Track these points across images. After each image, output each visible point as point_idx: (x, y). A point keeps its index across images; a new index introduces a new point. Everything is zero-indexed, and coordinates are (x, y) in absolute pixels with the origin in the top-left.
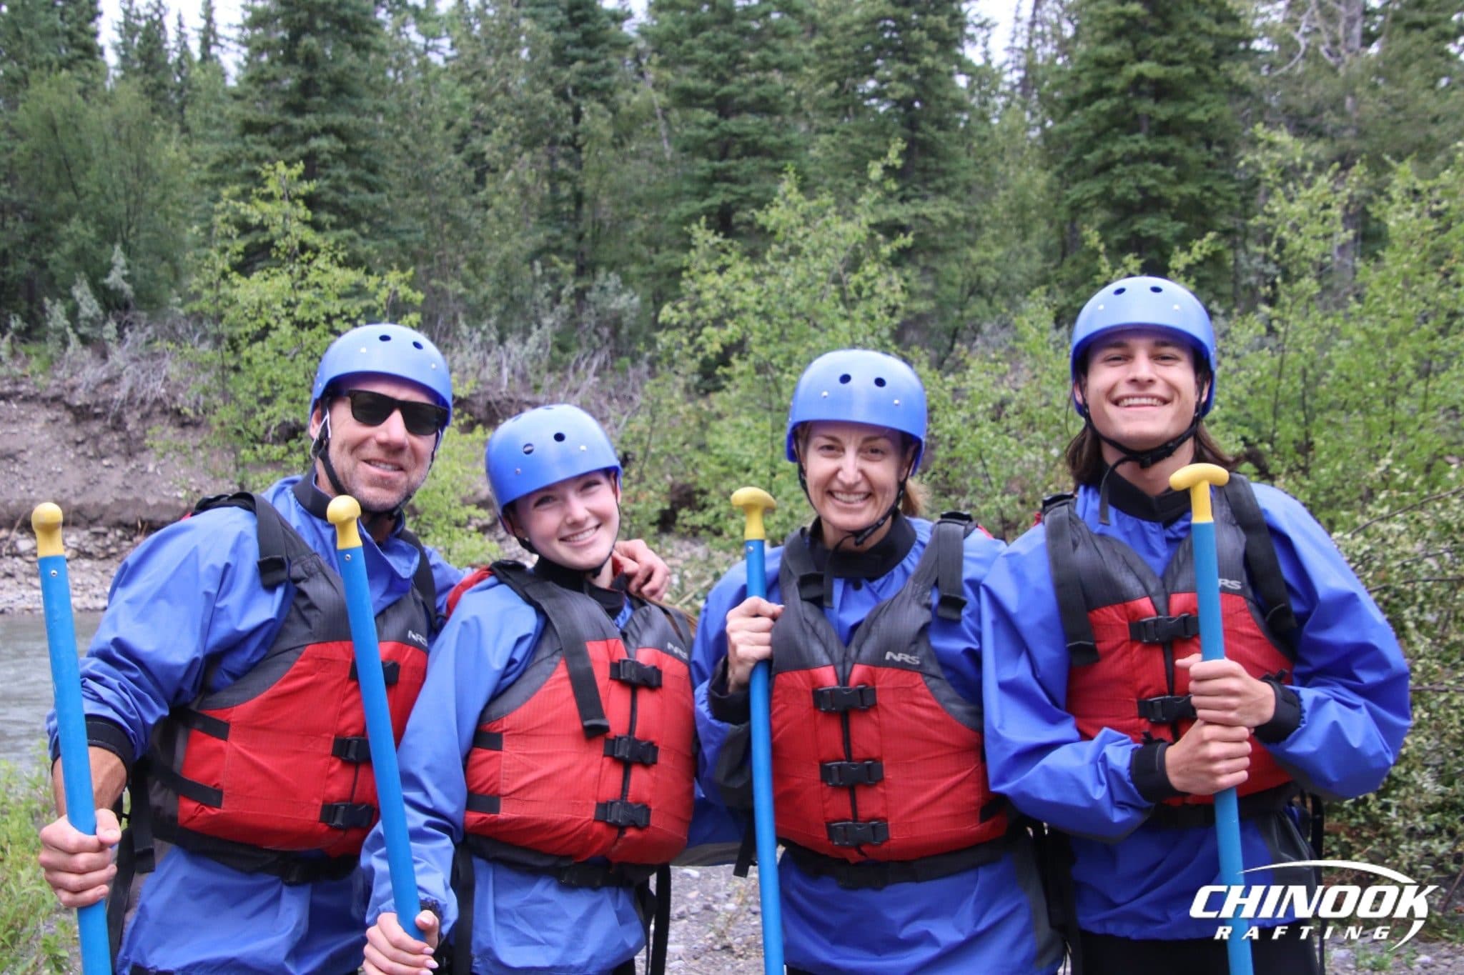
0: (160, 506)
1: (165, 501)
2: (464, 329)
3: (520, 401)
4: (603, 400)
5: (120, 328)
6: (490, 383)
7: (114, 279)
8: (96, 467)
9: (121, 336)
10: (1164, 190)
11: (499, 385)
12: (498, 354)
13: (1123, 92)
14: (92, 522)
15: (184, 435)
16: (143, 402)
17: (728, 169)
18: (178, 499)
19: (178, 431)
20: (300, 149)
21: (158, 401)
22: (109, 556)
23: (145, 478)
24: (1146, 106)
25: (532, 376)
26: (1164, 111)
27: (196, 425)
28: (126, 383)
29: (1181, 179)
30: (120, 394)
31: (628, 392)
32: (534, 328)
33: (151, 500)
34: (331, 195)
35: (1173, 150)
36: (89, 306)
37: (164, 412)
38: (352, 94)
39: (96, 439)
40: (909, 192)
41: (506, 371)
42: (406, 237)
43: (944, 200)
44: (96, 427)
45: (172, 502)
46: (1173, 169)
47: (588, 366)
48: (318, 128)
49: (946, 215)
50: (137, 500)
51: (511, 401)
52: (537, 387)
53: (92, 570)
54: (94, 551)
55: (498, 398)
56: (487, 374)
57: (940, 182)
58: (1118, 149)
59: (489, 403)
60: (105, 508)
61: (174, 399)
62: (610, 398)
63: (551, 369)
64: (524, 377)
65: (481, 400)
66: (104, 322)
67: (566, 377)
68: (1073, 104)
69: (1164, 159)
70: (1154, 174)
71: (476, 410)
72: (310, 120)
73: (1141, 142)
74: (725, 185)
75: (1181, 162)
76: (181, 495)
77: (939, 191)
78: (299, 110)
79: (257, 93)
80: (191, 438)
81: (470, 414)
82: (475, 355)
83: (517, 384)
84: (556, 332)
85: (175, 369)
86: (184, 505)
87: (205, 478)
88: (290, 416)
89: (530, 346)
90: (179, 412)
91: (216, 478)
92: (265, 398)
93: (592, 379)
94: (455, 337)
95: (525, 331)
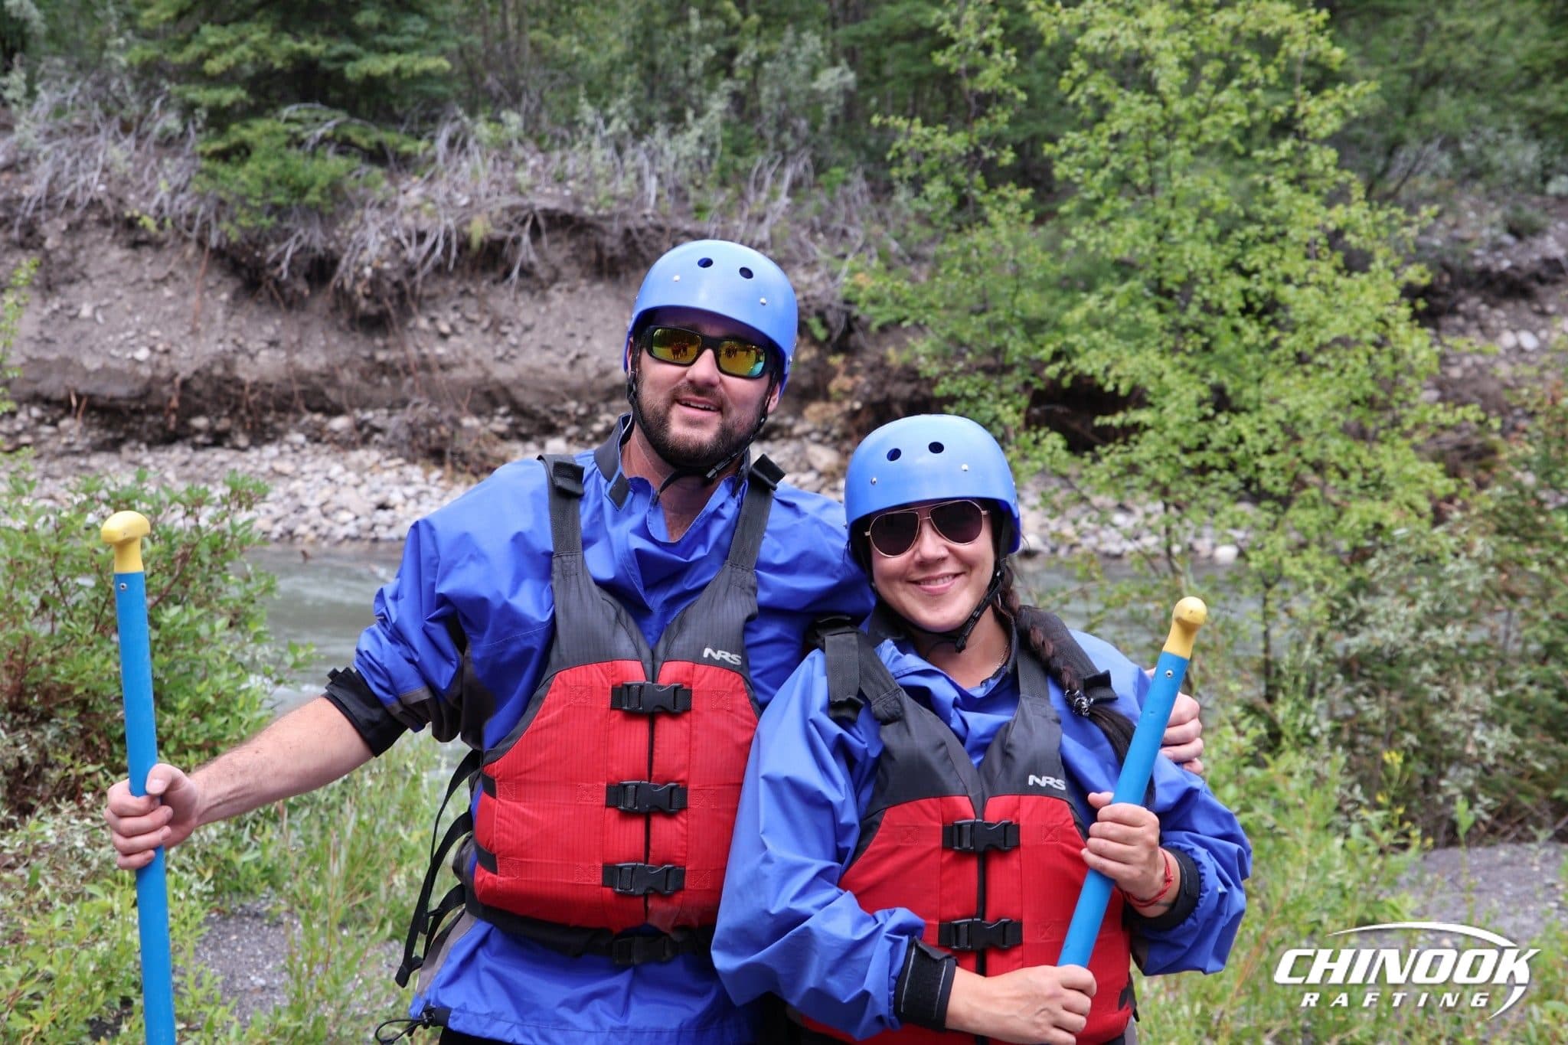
0: (104, 370)
1: (114, 365)
2: (587, 112)
3: (675, 230)
4: (803, 234)
5: (30, 82)
6: (626, 200)
9: (31, 94)
11: (641, 205)
12: (637, 156)
15: (137, 260)
16: (70, 205)
18: (138, 362)
19: (127, 253)
21: (94, 204)
22: (19, 449)
23: (78, 327)
25: (693, 193)
27: (157, 245)
28: (43, 172)
30: (34, 189)
31: (837, 224)
32: (690, 114)
33: (91, 363)
37: (104, 222)
41: (652, 185)
45: (127, 366)
47: (778, 177)
50: (65, 363)
51: (660, 229)
52: (700, 210)
55: (642, 224)
56: (623, 186)
59: (628, 232)
61: (120, 201)
62: (813, 231)
63: (724, 183)
64: (679, 193)
65: (616, 227)
67: (742, 196)
71: (608, 242)
76: (142, 354)
80: (150, 265)
81: (599, 248)
82: (601, 156)
83: (669, 204)
84: (726, 124)
85: (118, 153)
86: (146, 372)
87: (178, 332)
88: (316, 237)
89: (687, 144)
90: (131, 224)
91: (194, 332)
92: (276, 209)
93: (784, 201)
94: (572, 124)
95: (676, 120)
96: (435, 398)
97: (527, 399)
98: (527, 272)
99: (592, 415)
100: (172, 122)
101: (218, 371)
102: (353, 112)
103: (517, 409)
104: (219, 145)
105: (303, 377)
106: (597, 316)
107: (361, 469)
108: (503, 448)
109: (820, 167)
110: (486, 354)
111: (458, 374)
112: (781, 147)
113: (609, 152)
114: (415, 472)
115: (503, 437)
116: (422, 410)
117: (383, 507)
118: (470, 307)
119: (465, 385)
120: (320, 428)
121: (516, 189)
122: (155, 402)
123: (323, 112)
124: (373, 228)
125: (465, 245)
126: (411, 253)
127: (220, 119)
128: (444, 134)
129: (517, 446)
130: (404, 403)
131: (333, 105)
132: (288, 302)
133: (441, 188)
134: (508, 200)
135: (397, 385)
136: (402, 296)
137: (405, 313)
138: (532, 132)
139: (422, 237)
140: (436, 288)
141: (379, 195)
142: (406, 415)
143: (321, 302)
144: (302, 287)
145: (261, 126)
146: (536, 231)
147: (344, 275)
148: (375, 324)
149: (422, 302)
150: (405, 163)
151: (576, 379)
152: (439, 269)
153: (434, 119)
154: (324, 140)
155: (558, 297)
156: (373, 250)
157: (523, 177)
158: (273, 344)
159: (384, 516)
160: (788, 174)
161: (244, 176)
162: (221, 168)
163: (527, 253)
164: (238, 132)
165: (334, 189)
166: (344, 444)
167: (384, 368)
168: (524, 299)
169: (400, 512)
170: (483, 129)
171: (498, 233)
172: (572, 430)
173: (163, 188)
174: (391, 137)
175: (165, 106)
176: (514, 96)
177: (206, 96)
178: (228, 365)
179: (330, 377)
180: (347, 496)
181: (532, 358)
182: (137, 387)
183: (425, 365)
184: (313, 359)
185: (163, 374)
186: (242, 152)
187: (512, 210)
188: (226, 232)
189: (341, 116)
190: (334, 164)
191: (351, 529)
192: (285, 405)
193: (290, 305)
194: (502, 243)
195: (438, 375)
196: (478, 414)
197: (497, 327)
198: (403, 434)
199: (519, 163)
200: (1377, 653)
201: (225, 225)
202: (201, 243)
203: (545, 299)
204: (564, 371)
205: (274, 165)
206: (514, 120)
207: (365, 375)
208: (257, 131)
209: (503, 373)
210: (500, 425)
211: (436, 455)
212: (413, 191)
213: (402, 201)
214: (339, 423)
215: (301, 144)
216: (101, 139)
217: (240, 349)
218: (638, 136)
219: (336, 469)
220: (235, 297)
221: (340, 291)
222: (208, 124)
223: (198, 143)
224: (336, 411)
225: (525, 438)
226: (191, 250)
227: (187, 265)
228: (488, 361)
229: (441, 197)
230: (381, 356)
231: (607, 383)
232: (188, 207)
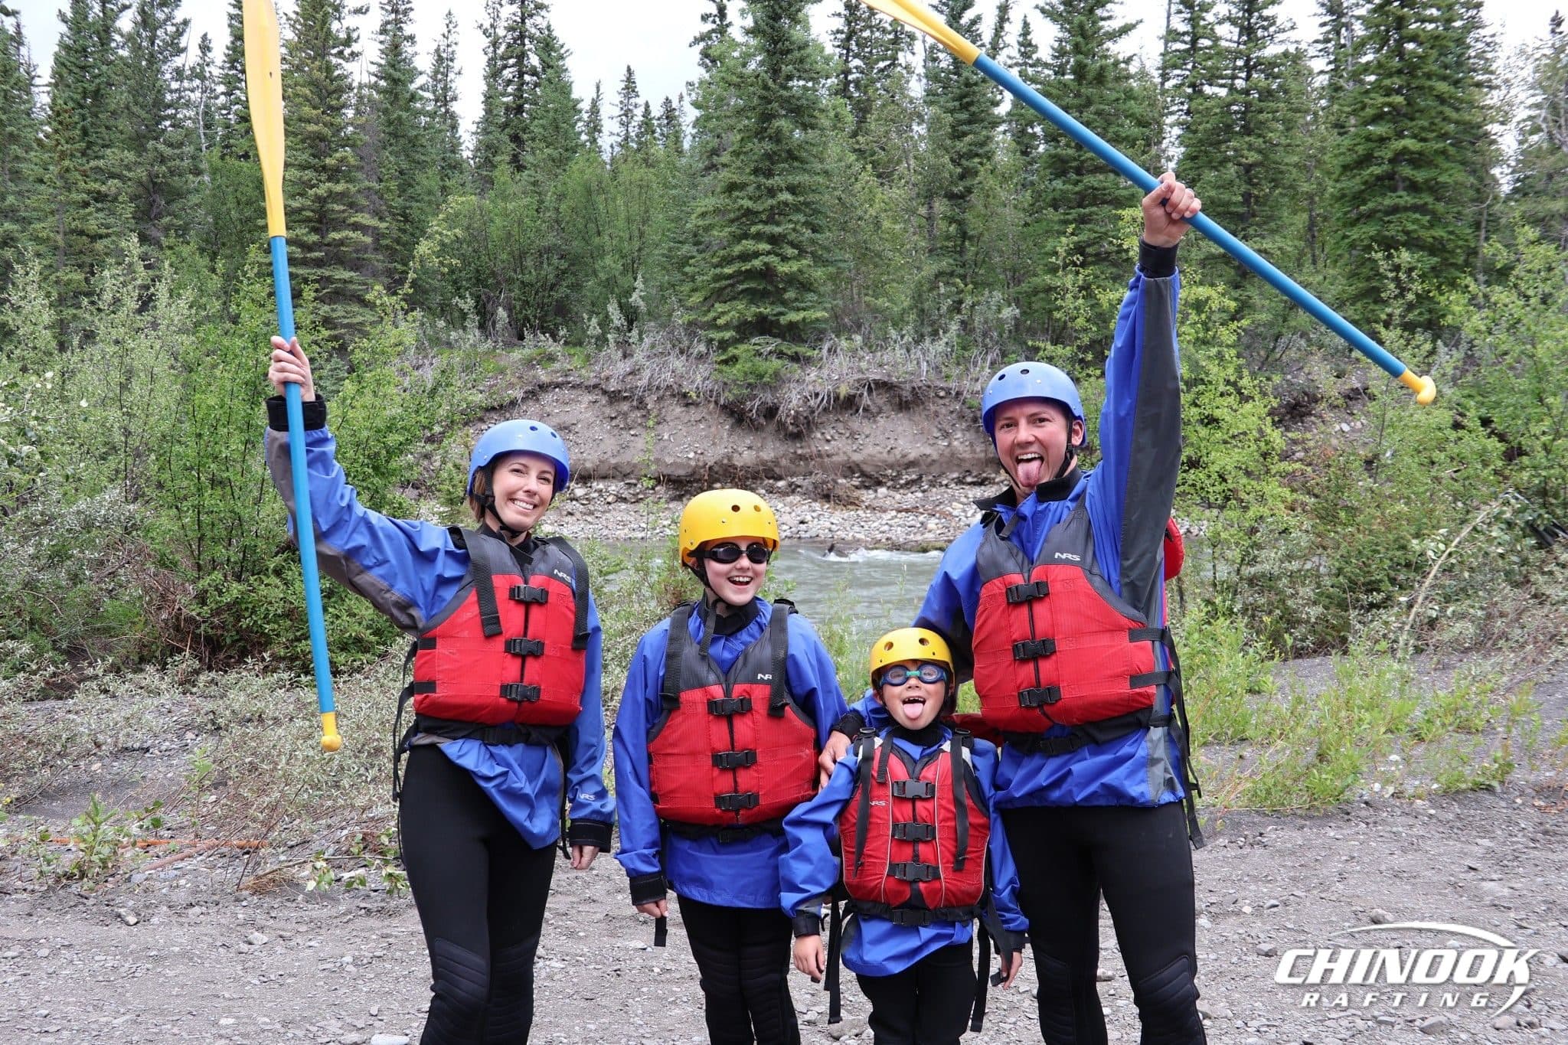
0: (674, 464)
1: (679, 460)
2: (893, 333)
5: (640, 334)
6: (912, 374)
7: (635, 298)
8: (626, 436)
9: (641, 339)
10: (1423, 233)
11: (920, 375)
12: (917, 353)
13: (1391, 161)
14: (626, 476)
15: (688, 412)
16: (658, 388)
17: (1091, 214)
18: (690, 459)
19: (683, 409)
20: (771, 202)
21: (669, 387)
22: (638, 501)
23: (662, 444)
24: (1406, 171)
25: (944, 369)
26: (1420, 176)
27: (696, 405)
28: (646, 374)
29: (1432, 226)
30: (643, 383)
32: (941, 332)
33: (669, 460)
34: (793, 236)
35: (1426, 204)
36: (617, 318)
37: (674, 396)
38: (802, 161)
39: (625, 415)
40: (1251, 231)
41: (924, 365)
42: (841, 265)
43: (1277, 238)
44: (625, 407)
45: (684, 461)
46: (1428, 218)
47: (984, 360)
48: (783, 186)
49: (1280, 249)
50: (657, 461)
51: (929, 387)
52: (947, 377)
53: (628, 511)
54: (628, 497)
55: (920, 384)
56: (910, 367)
57: (1273, 225)
58: (1388, 202)
59: (914, 389)
60: (635, 466)
61: (680, 385)
63: (958, 364)
64: (937, 369)
65: (908, 387)
66: (630, 330)
67: (967, 369)
68: (1345, 168)
69: (1421, 209)
70: (1414, 221)
71: (904, 393)
72: (776, 181)
73: (1406, 198)
74: (1089, 226)
75: (1433, 213)
76: (691, 455)
77: (1273, 232)
78: (769, 174)
79: (739, 163)
80: (694, 414)
81: (900, 397)
82: (900, 352)
83: (933, 375)
84: (958, 336)
85: (678, 363)
86: (693, 463)
87: (707, 444)
88: (768, 398)
89: (940, 346)
90: (685, 395)
91: (714, 444)
92: (750, 385)
93: (988, 370)
94: (885, 339)
95: (935, 334)
96: (825, 470)
97: (868, 469)
98: (866, 410)
99: (899, 476)
100: (702, 348)
101: (725, 461)
102: (784, 339)
103: (863, 474)
104: (724, 357)
105: (764, 463)
106: (900, 429)
107: (792, 505)
108: (857, 493)
109: (1004, 354)
110: (848, 449)
111: (835, 458)
112: (985, 346)
113: (904, 351)
114: (817, 505)
115: (857, 487)
116: (819, 477)
117: (802, 522)
118: (840, 427)
119: (839, 463)
120: (772, 486)
121: (860, 371)
122: (697, 477)
123: (770, 339)
124: (794, 392)
125: (837, 398)
126: (812, 403)
127: (723, 345)
128: (826, 347)
129: (864, 492)
130: (811, 473)
131: (775, 336)
132: (755, 428)
133: (825, 372)
134: (857, 376)
135: (807, 465)
136: (808, 423)
137: (810, 430)
138: (867, 344)
139: (817, 395)
140: (824, 419)
141: (797, 377)
142: (813, 479)
143: (772, 427)
144: (762, 421)
145: (742, 347)
146: (870, 390)
147: (782, 414)
148: (797, 436)
149: (816, 425)
150: (808, 360)
151: (891, 459)
152: (825, 410)
153: (821, 340)
154: (771, 352)
155: (881, 421)
156: (795, 402)
157: (864, 365)
158: (750, 448)
159: (803, 527)
160: (989, 358)
161: (735, 371)
162: (724, 368)
163: (866, 400)
164: (732, 351)
165: (776, 374)
166: (784, 494)
167: (801, 457)
168: (865, 421)
169: (810, 525)
170: (844, 344)
171: (853, 392)
172: (890, 483)
173: (699, 379)
174: (802, 350)
175: (699, 341)
176: (858, 326)
177: (717, 335)
178: (730, 459)
179: (776, 462)
180: (786, 518)
181: (870, 450)
182: (690, 470)
183: (820, 455)
184: (768, 455)
185: (701, 464)
186: (734, 359)
187: (858, 380)
188: (727, 397)
189: (779, 341)
190: (776, 363)
191: (788, 533)
192: (756, 476)
193: (757, 429)
194: (854, 396)
195: (826, 460)
196: (845, 477)
197: (853, 436)
198: (811, 488)
199: (861, 359)
200: (1263, 575)
201: (727, 394)
202: (716, 403)
203: (875, 422)
204: (885, 455)
205: (749, 365)
206: (858, 339)
207: (792, 461)
208: (740, 350)
209: (857, 457)
210: (856, 482)
211: (827, 497)
212: (813, 374)
213: (807, 378)
214: (781, 484)
215: (760, 354)
216: (671, 358)
217: (735, 451)
218: (917, 342)
219: (780, 506)
220: (732, 427)
221: (779, 422)
222: (719, 348)
223: (714, 357)
224: (780, 478)
225: (867, 488)
226: (712, 406)
227: (710, 413)
228: (850, 453)
229: (825, 377)
230: (799, 452)
231: (906, 460)
232: (710, 387)
